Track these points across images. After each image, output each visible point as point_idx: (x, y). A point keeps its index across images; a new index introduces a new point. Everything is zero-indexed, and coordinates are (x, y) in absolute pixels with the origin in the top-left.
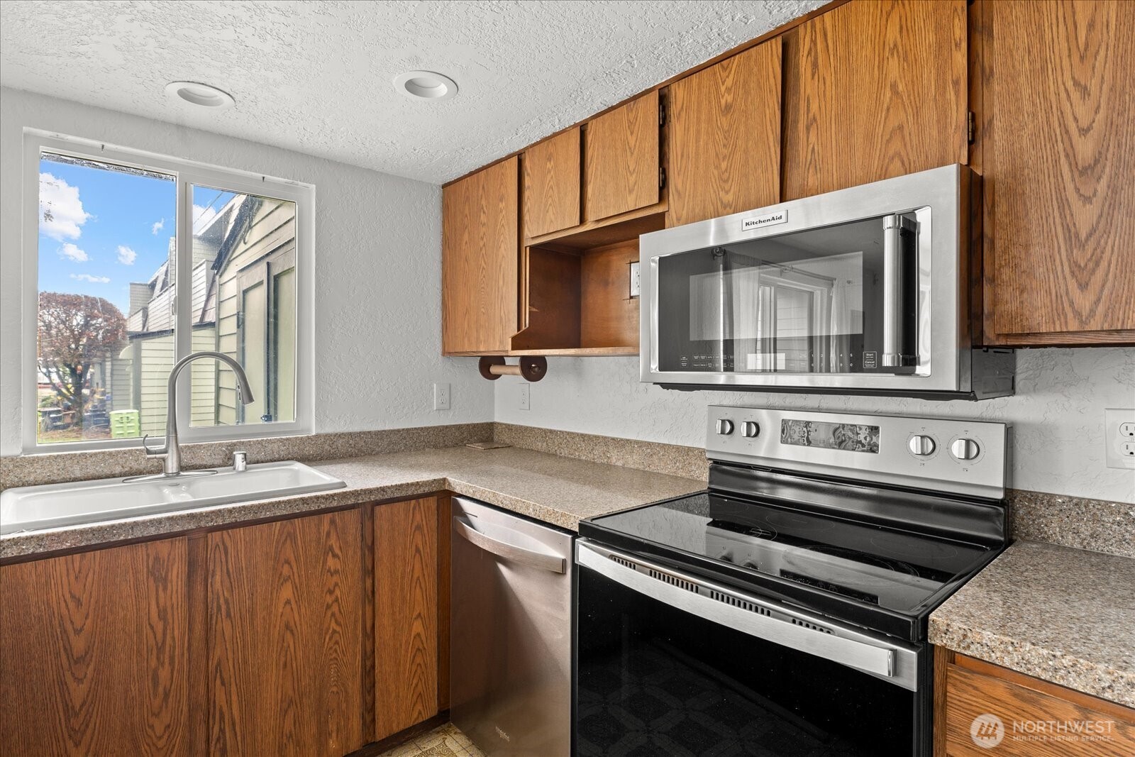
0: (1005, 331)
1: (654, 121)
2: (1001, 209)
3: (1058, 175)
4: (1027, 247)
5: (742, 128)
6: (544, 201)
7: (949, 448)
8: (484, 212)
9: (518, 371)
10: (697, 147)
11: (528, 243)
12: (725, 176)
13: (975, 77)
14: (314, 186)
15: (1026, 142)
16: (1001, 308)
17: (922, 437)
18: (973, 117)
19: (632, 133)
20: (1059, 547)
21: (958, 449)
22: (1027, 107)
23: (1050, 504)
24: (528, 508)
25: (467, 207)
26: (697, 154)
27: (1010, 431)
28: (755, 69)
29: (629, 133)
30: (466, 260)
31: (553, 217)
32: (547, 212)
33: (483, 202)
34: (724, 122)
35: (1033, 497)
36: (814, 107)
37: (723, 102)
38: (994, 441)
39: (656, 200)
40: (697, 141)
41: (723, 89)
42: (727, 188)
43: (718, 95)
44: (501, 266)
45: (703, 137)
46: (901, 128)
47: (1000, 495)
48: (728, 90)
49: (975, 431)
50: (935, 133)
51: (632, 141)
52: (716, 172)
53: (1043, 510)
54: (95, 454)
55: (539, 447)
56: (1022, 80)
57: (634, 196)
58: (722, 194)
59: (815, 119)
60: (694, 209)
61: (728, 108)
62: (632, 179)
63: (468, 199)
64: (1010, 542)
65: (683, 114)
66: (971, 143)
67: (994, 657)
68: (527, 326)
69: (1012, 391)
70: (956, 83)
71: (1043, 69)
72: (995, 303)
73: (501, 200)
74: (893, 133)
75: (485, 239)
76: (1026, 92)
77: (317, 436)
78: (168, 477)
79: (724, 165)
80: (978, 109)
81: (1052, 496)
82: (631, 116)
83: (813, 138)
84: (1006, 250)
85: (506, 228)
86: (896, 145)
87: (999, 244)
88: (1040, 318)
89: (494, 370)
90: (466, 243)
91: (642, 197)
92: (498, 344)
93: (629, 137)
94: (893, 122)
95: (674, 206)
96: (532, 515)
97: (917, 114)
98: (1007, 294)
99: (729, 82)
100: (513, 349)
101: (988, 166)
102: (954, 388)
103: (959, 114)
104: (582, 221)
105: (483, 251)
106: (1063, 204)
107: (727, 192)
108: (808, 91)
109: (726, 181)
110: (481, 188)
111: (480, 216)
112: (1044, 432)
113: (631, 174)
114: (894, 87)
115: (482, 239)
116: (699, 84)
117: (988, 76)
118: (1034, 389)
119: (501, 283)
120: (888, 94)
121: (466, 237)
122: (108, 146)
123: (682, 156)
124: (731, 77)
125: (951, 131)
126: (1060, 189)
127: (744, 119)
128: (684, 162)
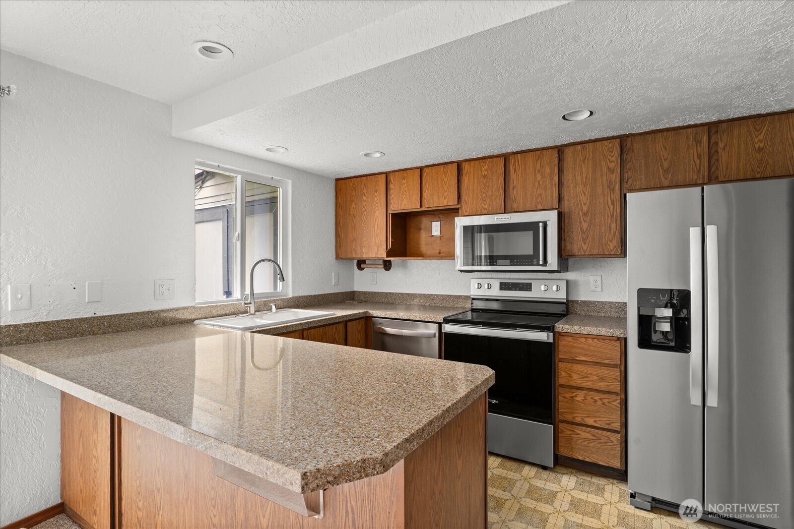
0: (568, 254)
1: (455, 174)
2: (566, 221)
3: (579, 214)
4: (572, 232)
5: (490, 184)
6: (401, 196)
7: (552, 288)
8: (365, 196)
9: (382, 266)
10: (474, 187)
11: (390, 212)
12: (484, 199)
13: (560, 184)
14: (291, 181)
15: (572, 205)
16: (566, 248)
17: (545, 285)
19: (445, 177)
20: (580, 315)
21: (555, 288)
22: (572, 195)
23: (577, 303)
24: (416, 317)
25: (354, 192)
26: (473, 190)
27: (568, 282)
28: (495, 166)
29: (444, 176)
30: (354, 216)
31: (406, 203)
32: (403, 200)
33: (365, 191)
34: (484, 181)
35: (573, 302)
36: (515, 183)
37: (483, 173)
38: (563, 285)
39: (456, 203)
40: (473, 185)
41: (483, 169)
42: (485, 203)
43: (482, 171)
44: (376, 220)
45: (476, 184)
46: (541, 194)
47: (565, 301)
48: (485, 170)
49: (559, 283)
50: (550, 198)
51: (445, 179)
52: (481, 197)
53: (576, 305)
54: (221, 305)
55: (383, 301)
56: (571, 188)
57: (446, 200)
58: (483, 205)
59: (515, 186)
60: (472, 209)
61: (485, 176)
62: (446, 194)
63: (354, 188)
64: (567, 315)
65: (468, 174)
66: (559, 202)
67: (569, 331)
68: (390, 247)
69: (567, 271)
70: (555, 185)
71: (576, 186)
72: (565, 247)
73: (376, 192)
74: (539, 195)
75: (366, 208)
76: (572, 191)
77: (293, 297)
78: (251, 314)
79: (484, 195)
80: (560, 193)
81: (578, 301)
82: (445, 170)
83: (515, 192)
84: (568, 232)
85: (379, 204)
86: (539, 199)
87: (566, 231)
88: (575, 251)
89: (362, 266)
90: (354, 208)
91: (450, 201)
92: (374, 254)
93: (444, 178)
94: (539, 192)
95: (464, 207)
96: (419, 319)
97: (545, 191)
98: (568, 244)
99: (485, 167)
100: (387, 257)
101: (563, 209)
102: (557, 269)
103: (556, 194)
104: (421, 206)
105: (365, 213)
106: (580, 222)
107: (485, 205)
108: (513, 177)
109: (485, 201)
110: (363, 184)
111: (363, 197)
112: (576, 283)
113: (445, 192)
114: (539, 182)
115: (364, 207)
116: (474, 165)
118: (573, 270)
119: (376, 228)
120: (537, 184)
121: (353, 205)
122: (221, 165)
123: (467, 189)
124: (486, 166)
125: (554, 198)
126: (580, 218)
127: (491, 181)
128: (468, 191)
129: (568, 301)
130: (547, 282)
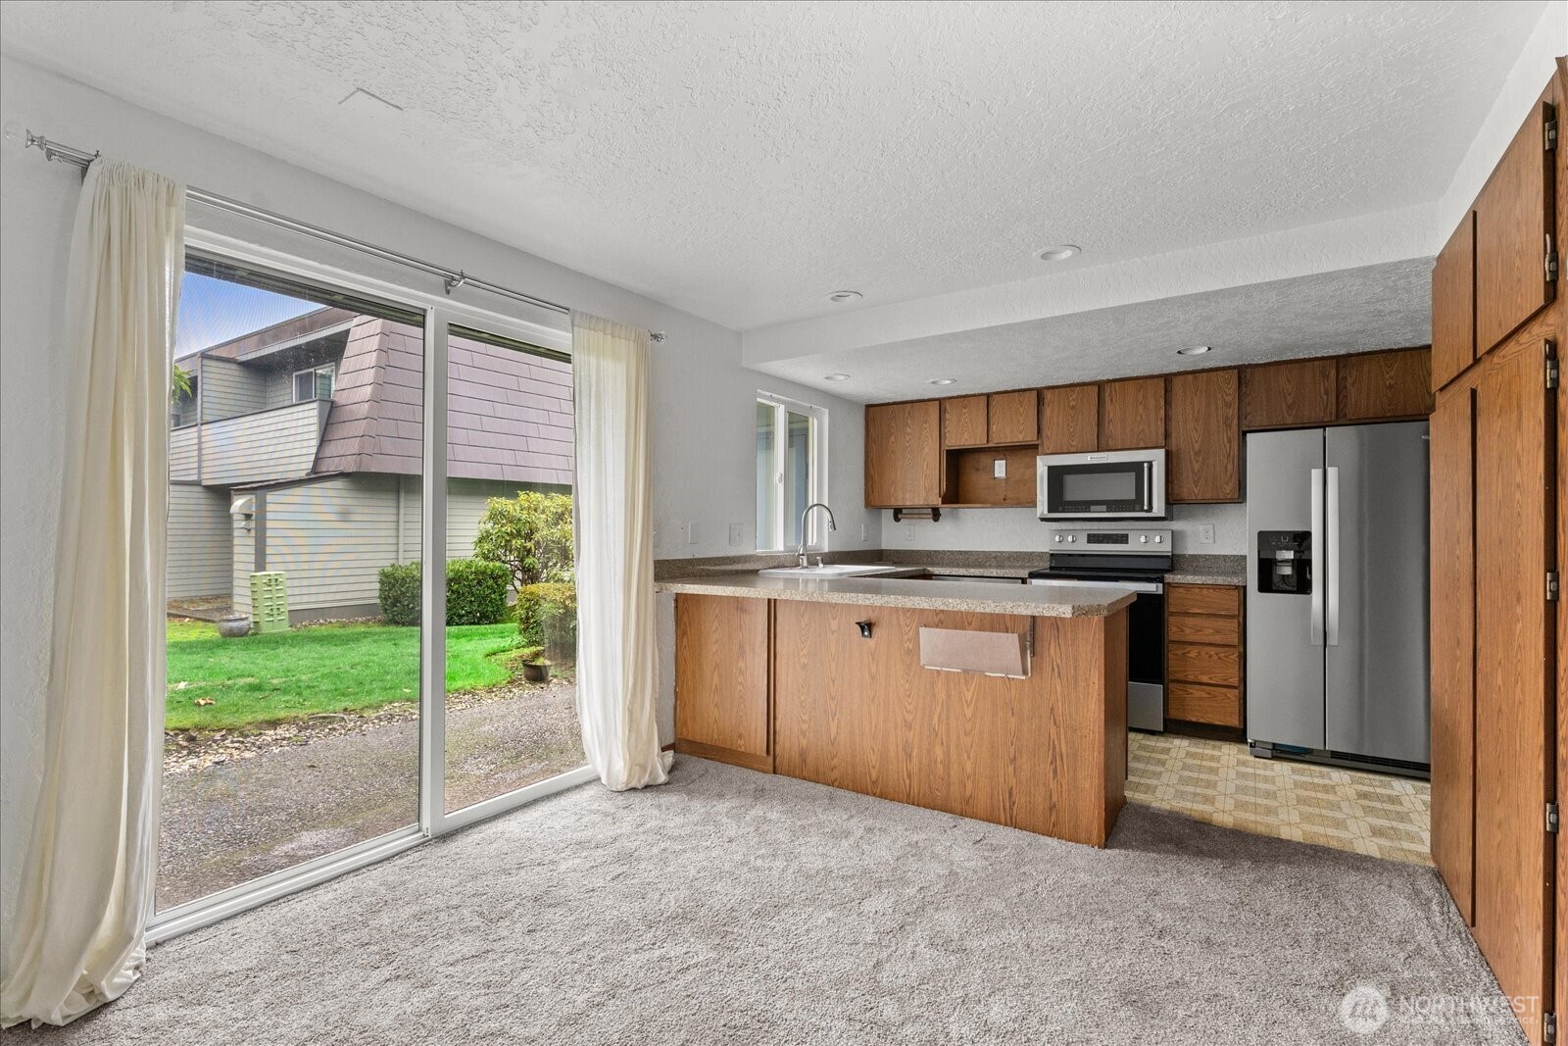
1: (1034, 404)
2: (1175, 462)
3: (1190, 454)
5: (1080, 417)
6: (960, 428)
7: (1154, 540)
8: (909, 427)
9: (929, 516)
10: (1058, 420)
11: (945, 448)
12: (1072, 434)
13: (1167, 419)
14: (827, 409)
15: (1181, 442)
16: (1174, 491)
17: (1146, 536)
18: (1166, 431)
19: (1021, 406)
20: (1190, 567)
21: (1158, 540)
22: (1181, 431)
26: (1058, 423)
27: (1173, 532)
28: (1086, 395)
31: (967, 437)
32: (963, 434)
34: (1072, 413)
35: (1179, 556)
36: (1111, 416)
37: (1071, 405)
38: (1168, 536)
39: (1036, 439)
40: (1058, 417)
41: (1071, 399)
42: (1073, 439)
43: (1069, 402)
44: (924, 458)
45: (1061, 417)
47: (1170, 554)
48: (1074, 400)
49: (1163, 534)
50: (1155, 434)
51: (1021, 410)
52: (1068, 431)
53: (1184, 559)
55: (925, 561)
56: (1180, 423)
58: (1071, 442)
59: (1112, 420)
60: (1056, 446)
61: (1073, 408)
62: (1022, 427)
63: (893, 417)
65: (1050, 404)
67: (1181, 582)
69: (1172, 519)
70: (1161, 419)
71: (1186, 421)
72: (1172, 490)
73: (925, 423)
74: (1141, 430)
75: (910, 442)
76: (1181, 427)
77: (830, 552)
78: (803, 568)
79: (1071, 429)
80: (1167, 429)
81: (1186, 554)
82: (1021, 399)
83: (1111, 427)
84: (1176, 474)
85: (929, 437)
86: (1142, 436)
87: (1173, 472)
88: (1184, 494)
89: (901, 516)
90: (892, 442)
91: (1025, 436)
92: (921, 500)
93: (1020, 408)
94: (1141, 428)
95: (1047, 444)
96: (996, 575)
97: (1149, 426)
98: (1176, 488)
99: (1074, 396)
102: (1162, 517)
103: (1162, 430)
104: (988, 441)
105: (909, 449)
106: (1191, 462)
107: (1073, 441)
108: (1109, 408)
109: (1073, 437)
110: (905, 413)
111: (905, 429)
112: (1182, 533)
113: (1022, 425)
114: (1141, 415)
115: (908, 442)
116: (1058, 393)
117: (1170, 419)
118: (1182, 519)
119: (925, 468)
120: (1139, 418)
123: (1050, 422)
125: (1160, 434)
126: (1190, 458)
129: (1173, 555)
130: (1148, 533)
